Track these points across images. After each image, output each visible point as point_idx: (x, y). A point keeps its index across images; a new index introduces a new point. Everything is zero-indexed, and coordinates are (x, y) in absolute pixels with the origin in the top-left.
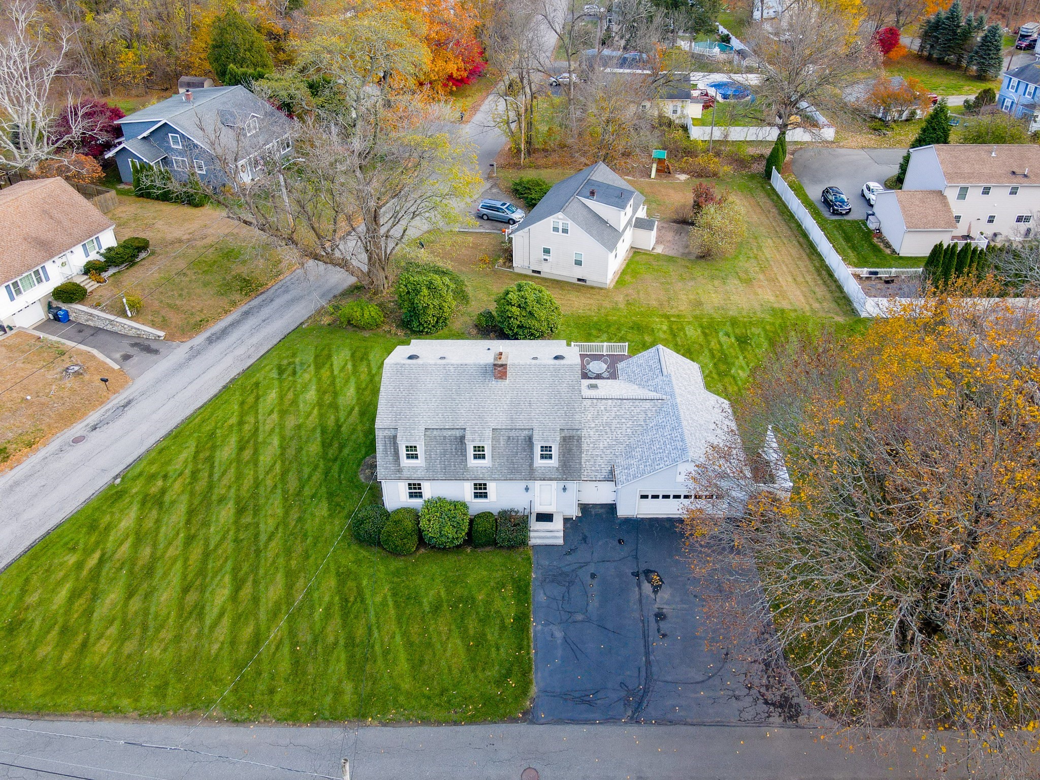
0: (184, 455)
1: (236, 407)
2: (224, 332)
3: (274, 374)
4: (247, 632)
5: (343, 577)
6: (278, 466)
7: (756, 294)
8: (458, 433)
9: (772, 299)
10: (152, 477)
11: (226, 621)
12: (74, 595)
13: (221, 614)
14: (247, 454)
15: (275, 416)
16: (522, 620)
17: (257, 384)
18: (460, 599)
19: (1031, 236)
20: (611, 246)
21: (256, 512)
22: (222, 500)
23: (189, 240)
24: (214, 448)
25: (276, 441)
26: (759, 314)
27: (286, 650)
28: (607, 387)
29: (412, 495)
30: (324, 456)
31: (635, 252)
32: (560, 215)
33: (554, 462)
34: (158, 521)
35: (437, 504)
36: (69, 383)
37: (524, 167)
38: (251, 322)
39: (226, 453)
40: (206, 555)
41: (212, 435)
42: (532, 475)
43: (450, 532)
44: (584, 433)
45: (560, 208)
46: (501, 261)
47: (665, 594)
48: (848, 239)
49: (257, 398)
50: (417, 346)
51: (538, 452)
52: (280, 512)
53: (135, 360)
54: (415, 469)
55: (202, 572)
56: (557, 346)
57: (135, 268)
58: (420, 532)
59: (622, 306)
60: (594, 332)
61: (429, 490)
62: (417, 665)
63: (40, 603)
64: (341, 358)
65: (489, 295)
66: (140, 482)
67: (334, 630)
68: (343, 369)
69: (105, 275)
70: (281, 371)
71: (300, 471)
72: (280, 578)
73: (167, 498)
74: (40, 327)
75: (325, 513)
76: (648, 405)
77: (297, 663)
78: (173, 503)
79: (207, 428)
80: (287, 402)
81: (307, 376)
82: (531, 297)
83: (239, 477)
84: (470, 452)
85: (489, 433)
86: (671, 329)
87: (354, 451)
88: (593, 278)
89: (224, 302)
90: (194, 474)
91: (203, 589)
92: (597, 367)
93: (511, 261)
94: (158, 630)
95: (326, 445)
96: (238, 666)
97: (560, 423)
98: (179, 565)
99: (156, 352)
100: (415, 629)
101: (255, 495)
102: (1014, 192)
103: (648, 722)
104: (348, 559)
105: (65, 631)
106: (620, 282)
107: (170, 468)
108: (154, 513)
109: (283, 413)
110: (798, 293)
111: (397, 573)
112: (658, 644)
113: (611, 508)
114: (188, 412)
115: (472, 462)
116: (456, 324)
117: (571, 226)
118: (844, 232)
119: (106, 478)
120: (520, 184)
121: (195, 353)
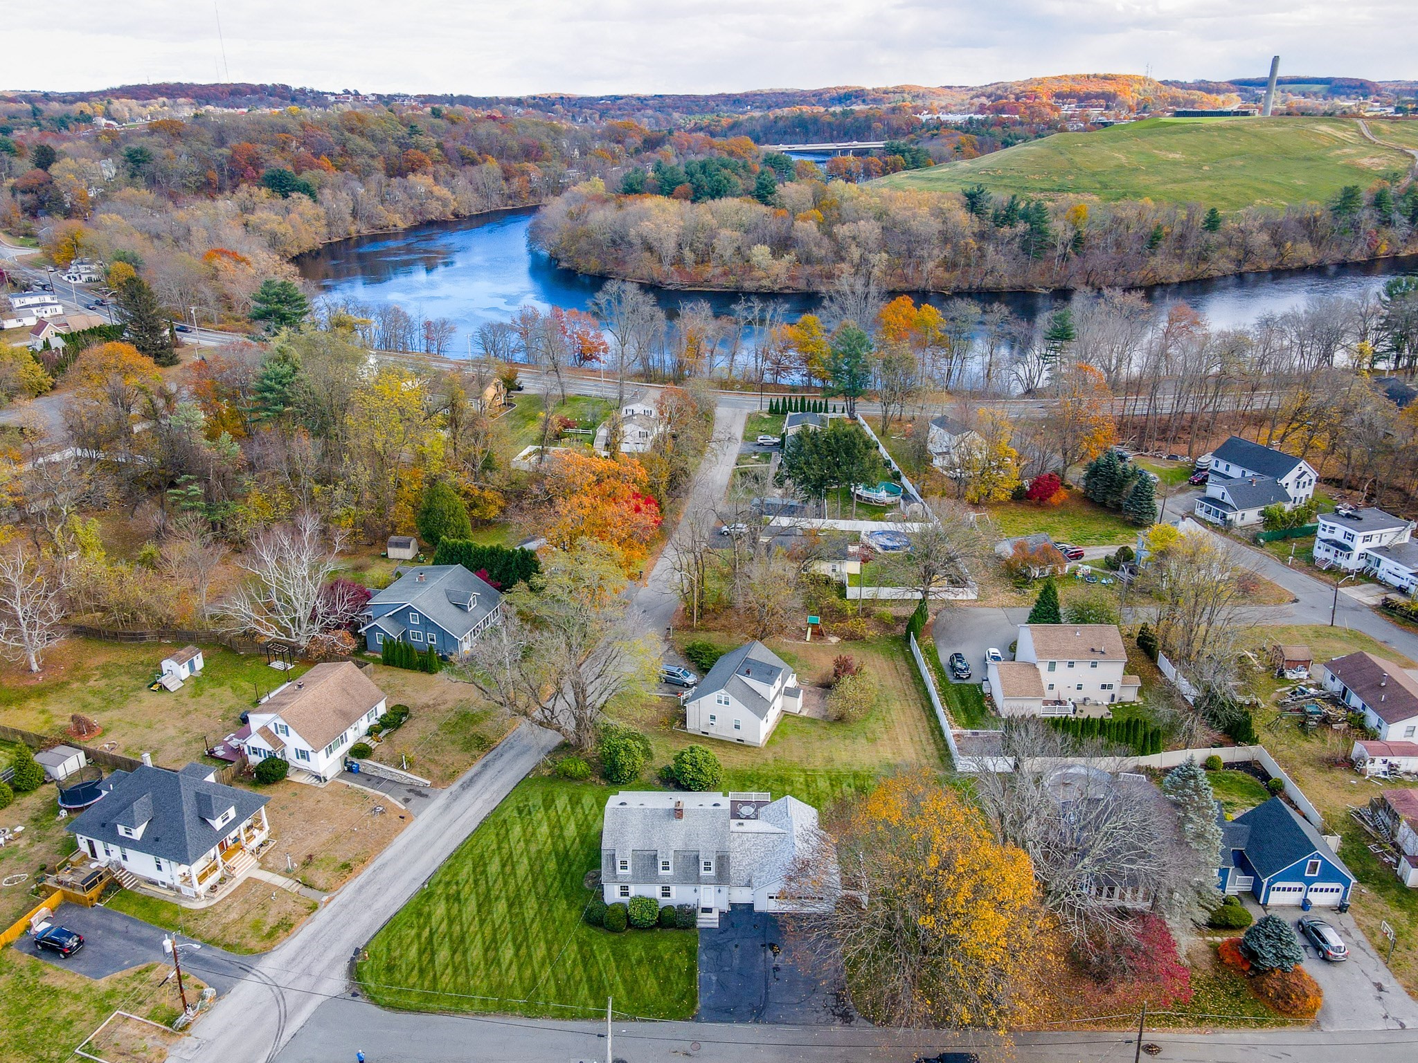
0: (466, 870)
1: (494, 837)
2: (471, 782)
3: (515, 814)
4: (528, 973)
5: (581, 945)
6: (530, 877)
7: (878, 752)
8: (653, 853)
9: (890, 756)
10: (448, 884)
11: (514, 967)
12: (421, 953)
13: (511, 963)
14: (508, 869)
15: (522, 843)
16: (691, 972)
17: (505, 821)
18: (654, 958)
19: (1116, 701)
20: (762, 714)
21: (521, 905)
22: (497, 898)
23: (434, 705)
24: (485, 865)
25: (526, 861)
26: (877, 769)
27: (552, 982)
28: (750, 825)
29: (622, 894)
30: (559, 871)
31: (785, 714)
32: (723, 691)
33: (712, 873)
34: (460, 911)
35: (639, 900)
36: (378, 819)
37: (697, 630)
38: (489, 773)
39: (494, 867)
40: (495, 931)
41: (482, 857)
42: (698, 880)
43: (647, 916)
44: (732, 855)
45: (723, 686)
46: (677, 723)
47: (780, 957)
48: (963, 702)
49: (507, 831)
50: (624, 796)
51: (702, 866)
52: (536, 906)
53: (413, 802)
54: (625, 876)
55: (494, 940)
56: (716, 797)
57: (401, 730)
58: (628, 917)
59: (771, 762)
60: (748, 783)
61: (633, 891)
62: (630, 992)
63: (401, 956)
64: (562, 802)
65: (668, 752)
66: (441, 887)
67: (579, 973)
68: (564, 810)
69: (382, 735)
70: (520, 812)
71: (545, 880)
72: (542, 944)
73: (462, 896)
74: (340, 776)
75: (565, 906)
76: (775, 837)
77: (559, 990)
78: (466, 900)
79: (477, 851)
80: (528, 835)
81: (539, 816)
82: (700, 757)
83: (505, 883)
84: (660, 865)
85: (671, 853)
86: (806, 781)
87: (579, 868)
88: (749, 739)
89: (467, 757)
90: (476, 882)
91: (497, 950)
92: (746, 810)
93: (685, 723)
94: (475, 971)
95: (560, 864)
96: (526, 991)
97: (715, 847)
98: (479, 936)
99: (426, 796)
100: (627, 973)
101: (518, 896)
102: (1094, 665)
103: (764, 1022)
104: (584, 933)
105: (422, 971)
106: (771, 741)
107: (459, 878)
108: (456, 905)
109: (527, 842)
110: (912, 751)
111: (614, 943)
112: (774, 984)
113: (751, 906)
114: (460, 840)
115: (661, 872)
116: (645, 777)
117: (731, 699)
118: (961, 694)
119: (417, 885)
120: (693, 648)
121: (455, 798)
